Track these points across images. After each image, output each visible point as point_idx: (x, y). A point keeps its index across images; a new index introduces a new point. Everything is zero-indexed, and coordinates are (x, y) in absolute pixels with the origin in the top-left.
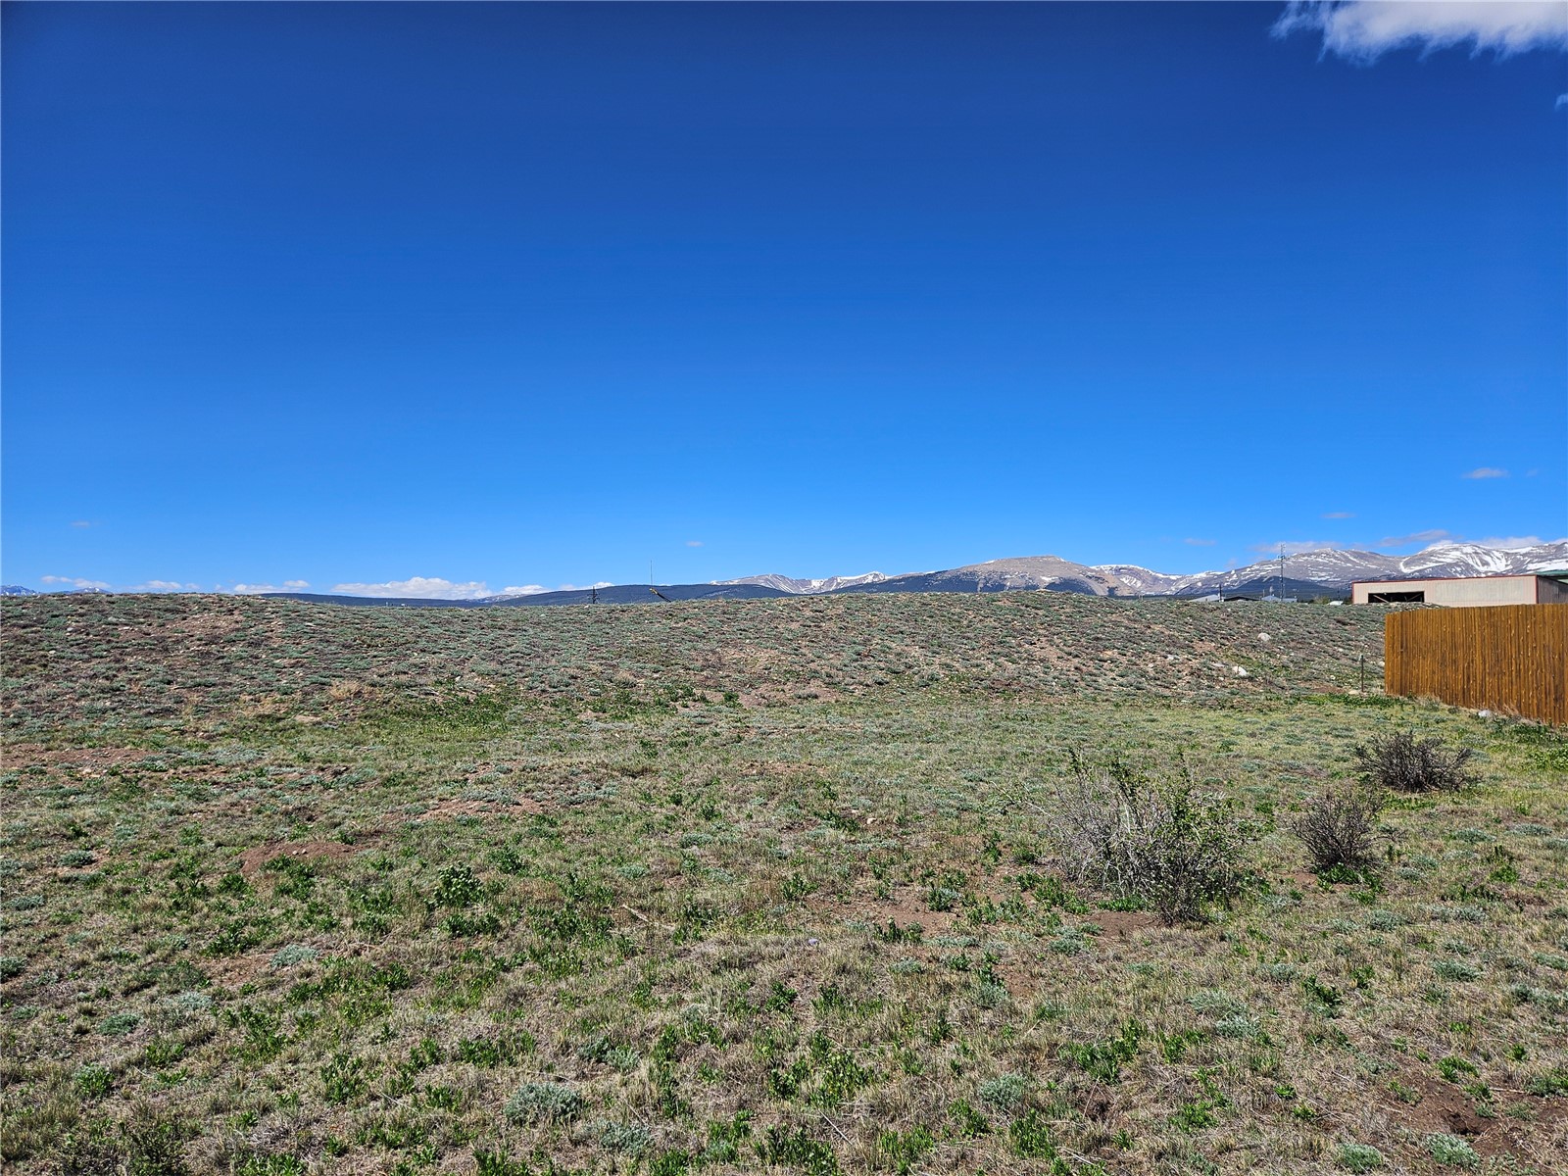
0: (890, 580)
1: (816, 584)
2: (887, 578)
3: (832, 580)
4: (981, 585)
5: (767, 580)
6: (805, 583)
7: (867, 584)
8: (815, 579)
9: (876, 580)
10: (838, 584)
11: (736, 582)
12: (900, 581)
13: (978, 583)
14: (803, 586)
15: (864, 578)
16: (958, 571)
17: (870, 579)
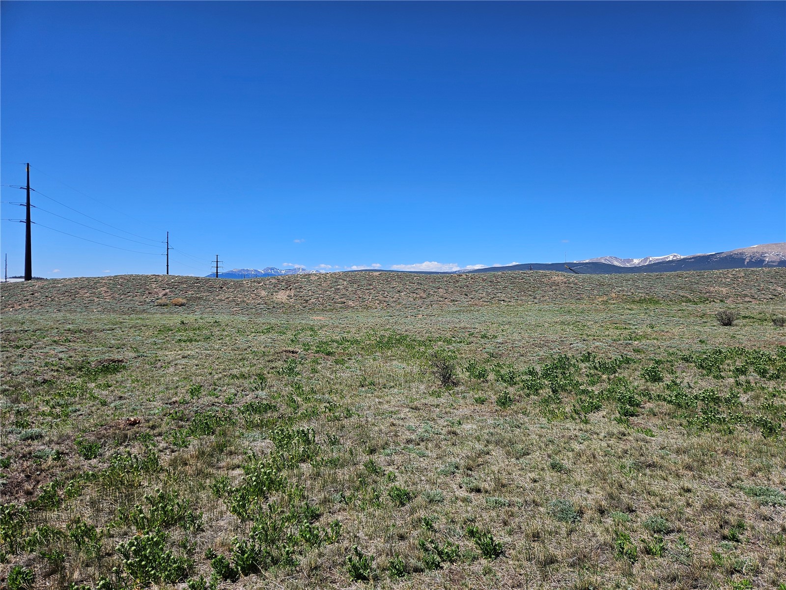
0: (684, 259)
1: (636, 261)
2: (682, 257)
3: (646, 259)
4: (747, 260)
5: (606, 259)
6: (629, 261)
7: (669, 261)
8: (636, 258)
9: (675, 258)
10: (650, 261)
11: (587, 261)
12: (691, 259)
13: (745, 259)
14: (628, 263)
15: (667, 258)
16: (731, 252)
17: (671, 258)
